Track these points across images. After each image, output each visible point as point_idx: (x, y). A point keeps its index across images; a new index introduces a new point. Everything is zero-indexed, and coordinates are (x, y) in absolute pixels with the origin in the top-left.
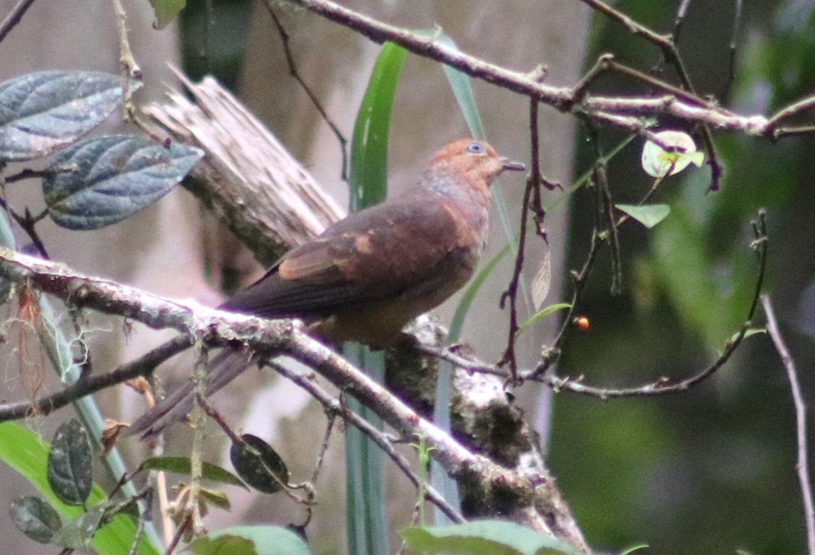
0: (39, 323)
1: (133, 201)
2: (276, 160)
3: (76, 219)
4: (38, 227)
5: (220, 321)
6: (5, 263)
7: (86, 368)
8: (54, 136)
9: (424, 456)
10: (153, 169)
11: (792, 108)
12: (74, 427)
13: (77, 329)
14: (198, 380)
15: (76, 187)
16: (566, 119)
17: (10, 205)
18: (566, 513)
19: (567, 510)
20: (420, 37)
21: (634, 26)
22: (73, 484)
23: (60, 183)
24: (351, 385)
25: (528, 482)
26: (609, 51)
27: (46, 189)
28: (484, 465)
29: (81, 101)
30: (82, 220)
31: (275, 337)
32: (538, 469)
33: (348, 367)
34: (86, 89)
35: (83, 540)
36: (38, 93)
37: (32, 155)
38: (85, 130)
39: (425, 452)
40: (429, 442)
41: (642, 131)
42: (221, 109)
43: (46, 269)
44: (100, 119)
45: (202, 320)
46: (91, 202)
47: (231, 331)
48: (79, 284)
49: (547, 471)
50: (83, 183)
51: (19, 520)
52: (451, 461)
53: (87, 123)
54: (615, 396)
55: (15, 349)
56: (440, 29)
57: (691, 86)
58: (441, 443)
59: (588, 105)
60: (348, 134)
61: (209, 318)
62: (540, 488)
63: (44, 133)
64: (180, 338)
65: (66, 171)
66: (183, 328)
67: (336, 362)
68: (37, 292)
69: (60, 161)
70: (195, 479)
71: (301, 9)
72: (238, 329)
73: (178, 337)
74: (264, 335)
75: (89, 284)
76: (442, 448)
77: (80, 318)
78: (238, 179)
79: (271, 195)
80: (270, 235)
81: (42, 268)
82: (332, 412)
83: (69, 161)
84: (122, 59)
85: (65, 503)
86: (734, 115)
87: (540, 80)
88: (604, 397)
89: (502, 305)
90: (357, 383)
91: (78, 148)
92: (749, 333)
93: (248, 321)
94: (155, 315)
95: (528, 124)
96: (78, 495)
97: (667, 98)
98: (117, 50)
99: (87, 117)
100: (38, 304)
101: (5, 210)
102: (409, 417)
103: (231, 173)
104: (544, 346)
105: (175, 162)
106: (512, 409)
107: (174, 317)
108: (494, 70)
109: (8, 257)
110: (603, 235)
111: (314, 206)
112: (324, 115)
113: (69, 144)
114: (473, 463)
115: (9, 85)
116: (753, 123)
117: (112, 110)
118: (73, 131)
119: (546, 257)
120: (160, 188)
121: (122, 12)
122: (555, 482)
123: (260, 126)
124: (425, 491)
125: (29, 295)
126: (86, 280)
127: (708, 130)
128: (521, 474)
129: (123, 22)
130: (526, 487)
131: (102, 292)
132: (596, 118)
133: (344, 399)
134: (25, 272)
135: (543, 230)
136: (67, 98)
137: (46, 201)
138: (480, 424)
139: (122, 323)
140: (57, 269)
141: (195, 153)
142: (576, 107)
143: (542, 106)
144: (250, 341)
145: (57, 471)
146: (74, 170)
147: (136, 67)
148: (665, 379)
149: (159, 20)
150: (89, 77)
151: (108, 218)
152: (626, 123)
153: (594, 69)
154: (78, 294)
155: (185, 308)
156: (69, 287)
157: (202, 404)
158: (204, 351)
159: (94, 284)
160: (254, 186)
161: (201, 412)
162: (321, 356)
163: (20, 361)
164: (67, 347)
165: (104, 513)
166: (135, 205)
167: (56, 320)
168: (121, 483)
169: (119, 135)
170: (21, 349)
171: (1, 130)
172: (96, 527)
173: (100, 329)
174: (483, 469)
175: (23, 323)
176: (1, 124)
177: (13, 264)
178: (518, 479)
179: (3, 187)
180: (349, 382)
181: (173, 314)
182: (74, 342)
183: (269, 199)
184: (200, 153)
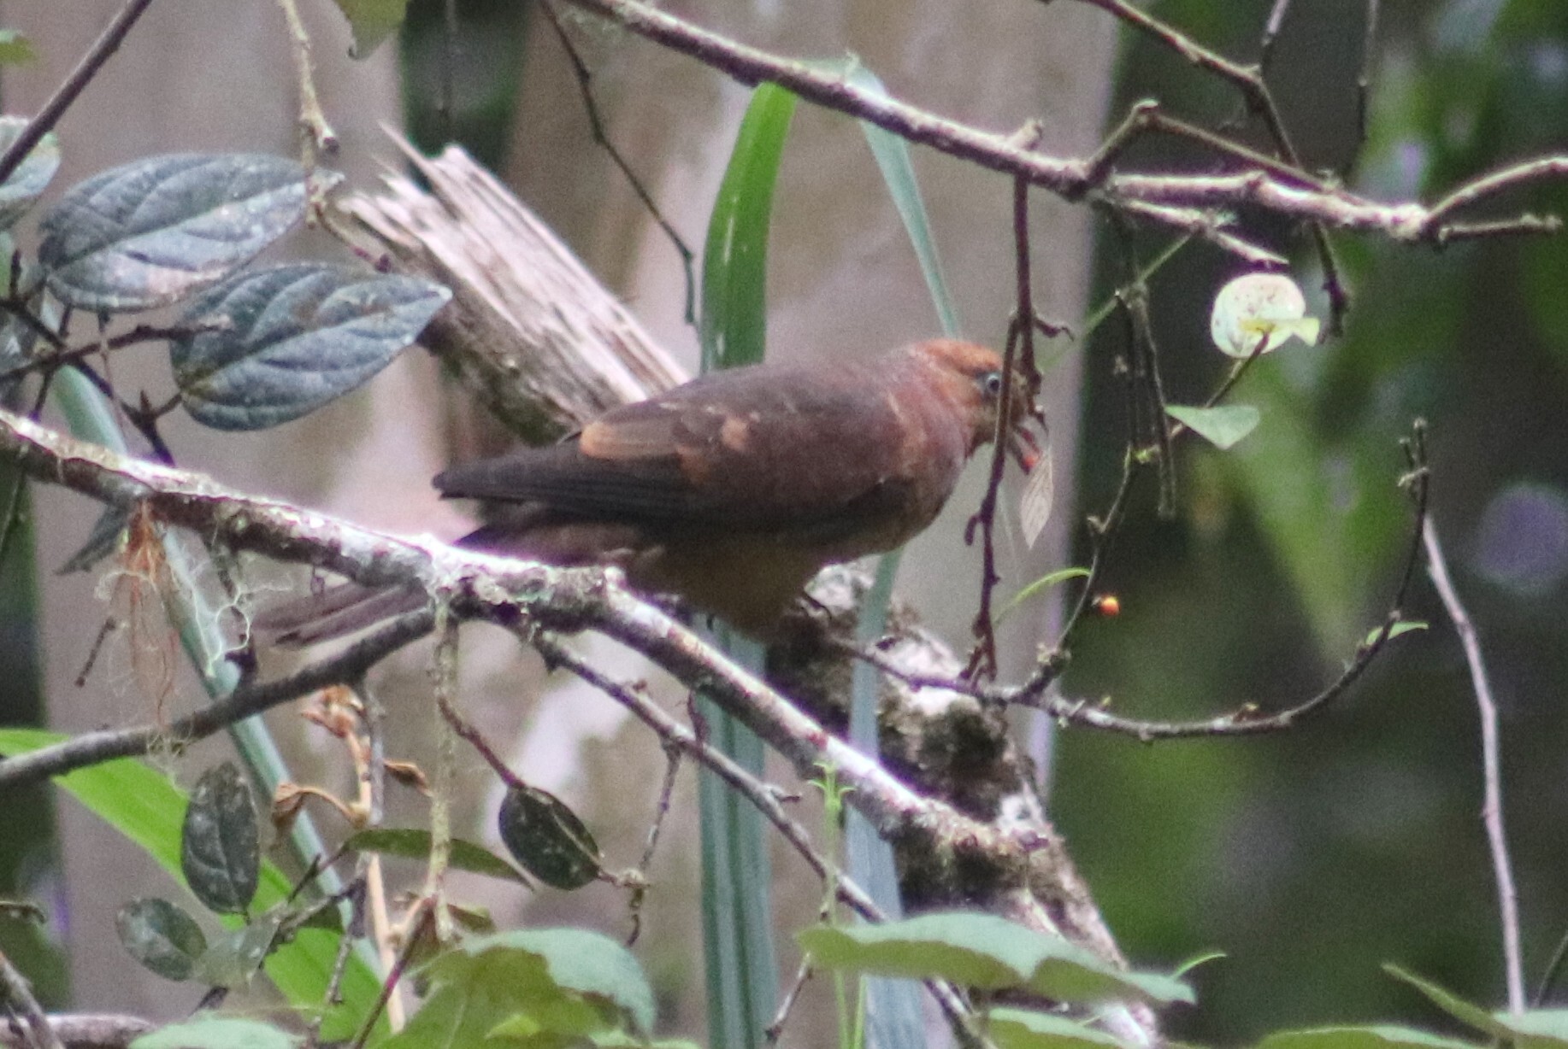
0: (164, 578)
1: (327, 379)
2: (573, 290)
3: (228, 412)
4: (163, 425)
5: (479, 572)
6: (102, 474)
7: (246, 661)
8: (190, 269)
9: (833, 803)
10: (363, 323)
11: (1469, 191)
12: (227, 776)
13: (229, 587)
14: (442, 674)
15: (229, 353)
16: (1076, 215)
17: (118, 390)
18: (1083, 898)
19: (1084, 894)
20: (822, 73)
21: (1194, 50)
22: (226, 875)
23: (200, 349)
24: (709, 680)
25: (1021, 847)
26: (1151, 96)
27: (177, 360)
28: (941, 817)
29: (237, 206)
30: (239, 412)
31: (576, 598)
32: (1034, 823)
33: (702, 649)
34: (246, 186)
35: (243, 971)
36: (160, 193)
37: (150, 301)
38: (244, 256)
39: (836, 795)
40: (842, 777)
41: (1210, 234)
42: (475, 201)
43: (176, 485)
44: (269, 237)
45: (448, 570)
46: (252, 382)
47: (497, 589)
48: (233, 510)
49: (1049, 828)
50: (240, 348)
51: (133, 940)
52: (883, 811)
53: (247, 245)
54: (1164, 736)
55: (125, 625)
56: (856, 59)
57: (1294, 155)
58: (867, 779)
59: (1115, 189)
60: (697, 242)
61: (460, 566)
62: (1038, 857)
63: (173, 263)
65: (211, 329)
67: (682, 641)
68: (161, 526)
69: (202, 310)
70: (439, 847)
71: (614, 26)
72: (510, 585)
74: (555, 596)
75: (250, 510)
76: (868, 789)
77: (235, 569)
78: (506, 323)
79: (564, 352)
81: (168, 483)
82: (675, 748)
83: (217, 311)
84: (304, 116)
85: (212, 908)
86: (1370, 202)
87: (1032, 146)
88: (1144, 737)
89: (969, 538)
90: (717, 675)
91: (231, 287)
92: (1398, 629)
93: (526, 572)
94: (366, 561)
96: (234, 896)
97: (1252, 176)
98: (294, 103)
99: (247, 235)
100: (162, 546)
101: (108, 399)
102: (809, 735)
103: (495, 314)
104: (1041, 646)
105: (401, 310)
106: (988, 721)
107: (399, 565)
108: (950, 131)
109: (108, 465)
110: (1143, 455)
112: (654, 211)
113: (216, 282)
114: (921, 815)
115: (110, 179)
116: (1402, 218)
117: (289, 222)
118: (223, 259)
120: (374, 356)
121: (301, 35)
122: (1065, 845)
123: (543, 231)
124: (837, 885)
125: (146, 530)
126: (246, 502)
127: (1325, 232)
128: (1006, 833)
129: (304, 53)
130: (1015, 854)
131: (272, 523)
132: (1128, 211)
133: (695, 705)
134: (138, 490)
135: (1039, 408)
136: (212, 199)
137: (177, 380)
138: (933, 746)
139: (309, 576)
140: (193, 484)
141: (435, 294)
142: (1097, 194)
143: (1034, 192)
144: (531, 606)
145: (199, 854)
146: (223, 327)
147: (327, 132)
148: (1252, 707)
149: (360, 40)
150: (250, 165)
151: (285, 409)
152: (1181, 220)
153: (1125, 126)
154: (232, 528)
155: (418, 548)
156: (215, 514)
157: (449, 716)
158: (452, 623)
159: (258, 510)
160: (534, 335)
161: (448, 730)
162: (655, 631)
163: (133, 644)
164: (212, 619)
165: (279, 927)
166: (330, 386)
167: (193, 572)
168: (314, 872)
169: (304, 264)
170: (133, 624)
171: (98, 257)
172: (265, 950)
173: (270, 587)
174: (938, 825)
175: (136, 579)
176: (98, 246)
177: (118, 477)
178: (999, 840)
179: (105, 358)
180: (705, 675)
181: (398, 559)
182: (225, 611)
183: (560, 357)
184: (446, 294)
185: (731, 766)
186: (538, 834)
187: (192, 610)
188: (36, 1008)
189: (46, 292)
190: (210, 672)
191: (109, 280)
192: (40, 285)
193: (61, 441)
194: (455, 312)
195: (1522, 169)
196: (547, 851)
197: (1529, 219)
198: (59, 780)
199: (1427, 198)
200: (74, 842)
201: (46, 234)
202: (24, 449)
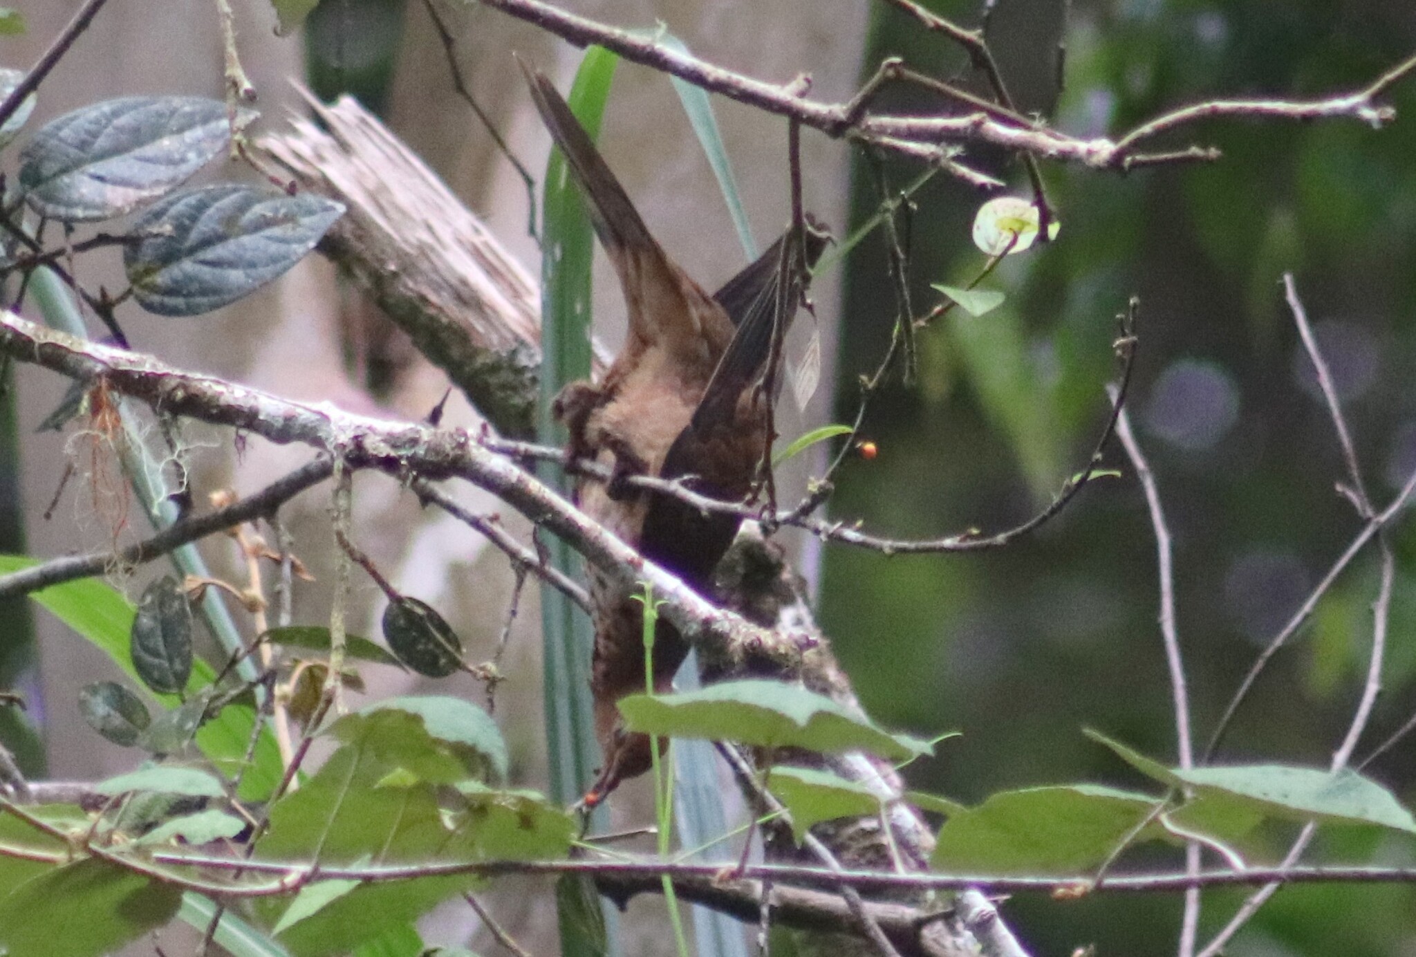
0: (120, 438)
1: (248, 276)
2: (440, 209)
3: (169, 301)
4: (118, 313)
5: (368, 431)
6: (70, 355)
7: (183, 501)
8: (139, 187)
9: (650, 613)
10: (276, 231)
11: (1147, 128)
12: (168, 587)
13: (171, 445)
14: (339, 512)
15: (169, 256)
16: (837, 148)
17: (80, 283)
18: (844, 687)
19: (846, 686)
20: (637, 38)
21: (929, 17)
22: (167, 665)
23: (148, 252)
24: (549, 516)
25: (794, 646)
26: (896, 54)
27: (129, 260)
28: (733, 623)
29: (175, 137)
30: (179, 302)
31: (444, 453)
32: (807, 629)
33: (544, 492)
34: (182, 121)
35: (180, 741)
36: (116, 128)
37: (108, 213)
38: (181, 177)
39: (653, 607)
40: (657, 593)
41: (943, 162)
42: (364, 141)
43: (129, 364)
44: (201, 162)
45: (342, 429)
46: (190, 279)
47: (382, 445)
48: (173, 383)
49: (818, 632)
50: (179, 251)
51: (93, 714)
52: (687, 620)
53: (184, 168)
54: (904, 551)
55: (87, 474)
56: (664, 26)
57: (1008, 98)
58: (674, 594)
59: (868, 127)
60: (539, 175)
61: (353, 427)
62: (809, 655)
63: (125, 183)
64: (314, 464)
65: (157, 236)
66: (317, 442)
67: (528, 485)
68: (116, 394)
69: (148, 222)
70: (337, 648)
72: (393, 442)
73: (312, 464)
74: (427, 451)
75: (185, 382)
76: (675, 602)
77: (175, 430)
78: (388, 236)
79: (433, 258)
80: (432, 311)
82: (523, 567)
83: (161, 222)
84: (228, 73)
85: (155, 690)
86: (1069, 138)
87: (802, 94)
88: (887, 551)
90: (557, 513)
91: (171, 204)
92: (1095, 474)
93: (406, 430)
94: (279, 423)
95: (786, 156)
96: (172, 680)
97: (976, 117)
98: (221, 61)
99: (183, 160)
100: (118, 412)
101: (71, 290)
102: (629, 559)
103: (379, 228)
104: (812, 478)
105: (306, 221)
106: (769, 547)
107: (305, 426)
108: (738, 82)
109: (76, 348)
111: (493, 271)
113: (159, 198)
114: (718, 621)
115: (76, 117)
116: (1095, 150)
117: (217, 150)
118: (164, 179)
119: (813, 338)
120: (285, 257)
121: (227, 9)
122: (829, 645)
123: (417, 163)
125: (104, 399)
126: (183, 377)
127: (1034, 162)
128: (784, 636)
129: (229, 23)
130: (791, 653)
131: (205, 393)
132: (879, 145)
134: (99, 368)
135: (809, 301)
136: (156, 133)
137: (129, 276)
138: (726, 568)
139: (234, 436)
140: (143, 363)
141: (332, 209)
142: (854, 131)
143: (806, 131)
144: (408, 458)
145: (147, 649)
146: (167, 234)
147: (247, 85)
148: (975, 531)
149: (282, 22)
150: (185, 104)
151: (214, 299)
152: (920, 152)
153: (877, 77)
154: (172, 398)
155: (319, 413)
156: (159, 387)
157: (344, 545)
158: (346, 472)
159: (194, 383)
160: (411, 245)
161: (344, 555)
162: (507, 477)
163: (95, 490)
164: (158, 470)
165: (208, 705)
166: (250, 281)
167: (142, 433)
168: (234, 661)
169: (229, 186)
170: (95, 474)
171: (66, 179)
172: (196, 724)
173: (203, 444)
174: (731, 630)
175: (98, 437)
176: (65, 170)
177: (83, 357)
178: (779, 642)
179: (69, 259)
180: (545, 513)
181: (304, 422)
182: (167, 463)
183: (431, 262)
184: (341, 208)
185: (566, 581)
186: (414, 634)
187: (141, 462)
188: (18, 775)
189: (26, 207)
190: (155, 511)
191: (75, 196)
192: (20, 202)
193: (38, 329)
194: (348, 227)
195: (1190, 111)
196: (420, 647)
197: (1194, 150)
198: (35, 596)
199: (1115, 133)
200: (48, 644)
201: (25, 161)
202: (9, 336)
